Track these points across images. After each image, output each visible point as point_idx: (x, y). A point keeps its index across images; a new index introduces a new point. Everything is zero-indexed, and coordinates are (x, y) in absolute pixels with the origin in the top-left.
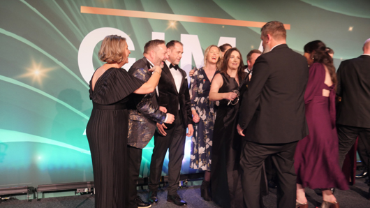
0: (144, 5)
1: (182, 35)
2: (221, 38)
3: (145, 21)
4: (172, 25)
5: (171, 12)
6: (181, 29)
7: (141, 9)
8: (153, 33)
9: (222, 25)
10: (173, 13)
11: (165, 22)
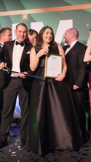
0: (7, 7)
1: (31, 23)
2: (60, 21)
3: (8, 17)
4: (25, 17)
5: (24, 9)
6: (31, 19)
7: (5, 10)
8: (13, 24)
9: (61, 12)
10: (25, 9)
11: (20, 16)
